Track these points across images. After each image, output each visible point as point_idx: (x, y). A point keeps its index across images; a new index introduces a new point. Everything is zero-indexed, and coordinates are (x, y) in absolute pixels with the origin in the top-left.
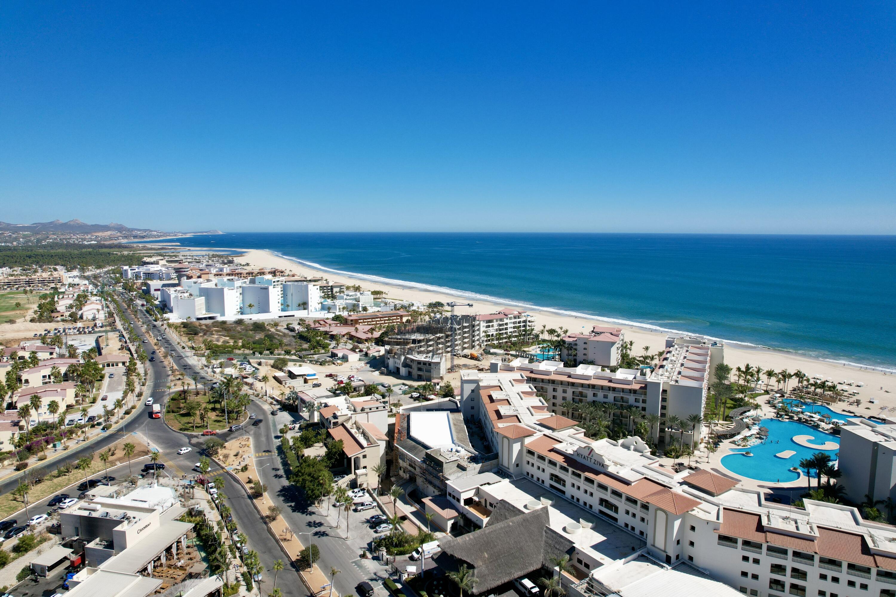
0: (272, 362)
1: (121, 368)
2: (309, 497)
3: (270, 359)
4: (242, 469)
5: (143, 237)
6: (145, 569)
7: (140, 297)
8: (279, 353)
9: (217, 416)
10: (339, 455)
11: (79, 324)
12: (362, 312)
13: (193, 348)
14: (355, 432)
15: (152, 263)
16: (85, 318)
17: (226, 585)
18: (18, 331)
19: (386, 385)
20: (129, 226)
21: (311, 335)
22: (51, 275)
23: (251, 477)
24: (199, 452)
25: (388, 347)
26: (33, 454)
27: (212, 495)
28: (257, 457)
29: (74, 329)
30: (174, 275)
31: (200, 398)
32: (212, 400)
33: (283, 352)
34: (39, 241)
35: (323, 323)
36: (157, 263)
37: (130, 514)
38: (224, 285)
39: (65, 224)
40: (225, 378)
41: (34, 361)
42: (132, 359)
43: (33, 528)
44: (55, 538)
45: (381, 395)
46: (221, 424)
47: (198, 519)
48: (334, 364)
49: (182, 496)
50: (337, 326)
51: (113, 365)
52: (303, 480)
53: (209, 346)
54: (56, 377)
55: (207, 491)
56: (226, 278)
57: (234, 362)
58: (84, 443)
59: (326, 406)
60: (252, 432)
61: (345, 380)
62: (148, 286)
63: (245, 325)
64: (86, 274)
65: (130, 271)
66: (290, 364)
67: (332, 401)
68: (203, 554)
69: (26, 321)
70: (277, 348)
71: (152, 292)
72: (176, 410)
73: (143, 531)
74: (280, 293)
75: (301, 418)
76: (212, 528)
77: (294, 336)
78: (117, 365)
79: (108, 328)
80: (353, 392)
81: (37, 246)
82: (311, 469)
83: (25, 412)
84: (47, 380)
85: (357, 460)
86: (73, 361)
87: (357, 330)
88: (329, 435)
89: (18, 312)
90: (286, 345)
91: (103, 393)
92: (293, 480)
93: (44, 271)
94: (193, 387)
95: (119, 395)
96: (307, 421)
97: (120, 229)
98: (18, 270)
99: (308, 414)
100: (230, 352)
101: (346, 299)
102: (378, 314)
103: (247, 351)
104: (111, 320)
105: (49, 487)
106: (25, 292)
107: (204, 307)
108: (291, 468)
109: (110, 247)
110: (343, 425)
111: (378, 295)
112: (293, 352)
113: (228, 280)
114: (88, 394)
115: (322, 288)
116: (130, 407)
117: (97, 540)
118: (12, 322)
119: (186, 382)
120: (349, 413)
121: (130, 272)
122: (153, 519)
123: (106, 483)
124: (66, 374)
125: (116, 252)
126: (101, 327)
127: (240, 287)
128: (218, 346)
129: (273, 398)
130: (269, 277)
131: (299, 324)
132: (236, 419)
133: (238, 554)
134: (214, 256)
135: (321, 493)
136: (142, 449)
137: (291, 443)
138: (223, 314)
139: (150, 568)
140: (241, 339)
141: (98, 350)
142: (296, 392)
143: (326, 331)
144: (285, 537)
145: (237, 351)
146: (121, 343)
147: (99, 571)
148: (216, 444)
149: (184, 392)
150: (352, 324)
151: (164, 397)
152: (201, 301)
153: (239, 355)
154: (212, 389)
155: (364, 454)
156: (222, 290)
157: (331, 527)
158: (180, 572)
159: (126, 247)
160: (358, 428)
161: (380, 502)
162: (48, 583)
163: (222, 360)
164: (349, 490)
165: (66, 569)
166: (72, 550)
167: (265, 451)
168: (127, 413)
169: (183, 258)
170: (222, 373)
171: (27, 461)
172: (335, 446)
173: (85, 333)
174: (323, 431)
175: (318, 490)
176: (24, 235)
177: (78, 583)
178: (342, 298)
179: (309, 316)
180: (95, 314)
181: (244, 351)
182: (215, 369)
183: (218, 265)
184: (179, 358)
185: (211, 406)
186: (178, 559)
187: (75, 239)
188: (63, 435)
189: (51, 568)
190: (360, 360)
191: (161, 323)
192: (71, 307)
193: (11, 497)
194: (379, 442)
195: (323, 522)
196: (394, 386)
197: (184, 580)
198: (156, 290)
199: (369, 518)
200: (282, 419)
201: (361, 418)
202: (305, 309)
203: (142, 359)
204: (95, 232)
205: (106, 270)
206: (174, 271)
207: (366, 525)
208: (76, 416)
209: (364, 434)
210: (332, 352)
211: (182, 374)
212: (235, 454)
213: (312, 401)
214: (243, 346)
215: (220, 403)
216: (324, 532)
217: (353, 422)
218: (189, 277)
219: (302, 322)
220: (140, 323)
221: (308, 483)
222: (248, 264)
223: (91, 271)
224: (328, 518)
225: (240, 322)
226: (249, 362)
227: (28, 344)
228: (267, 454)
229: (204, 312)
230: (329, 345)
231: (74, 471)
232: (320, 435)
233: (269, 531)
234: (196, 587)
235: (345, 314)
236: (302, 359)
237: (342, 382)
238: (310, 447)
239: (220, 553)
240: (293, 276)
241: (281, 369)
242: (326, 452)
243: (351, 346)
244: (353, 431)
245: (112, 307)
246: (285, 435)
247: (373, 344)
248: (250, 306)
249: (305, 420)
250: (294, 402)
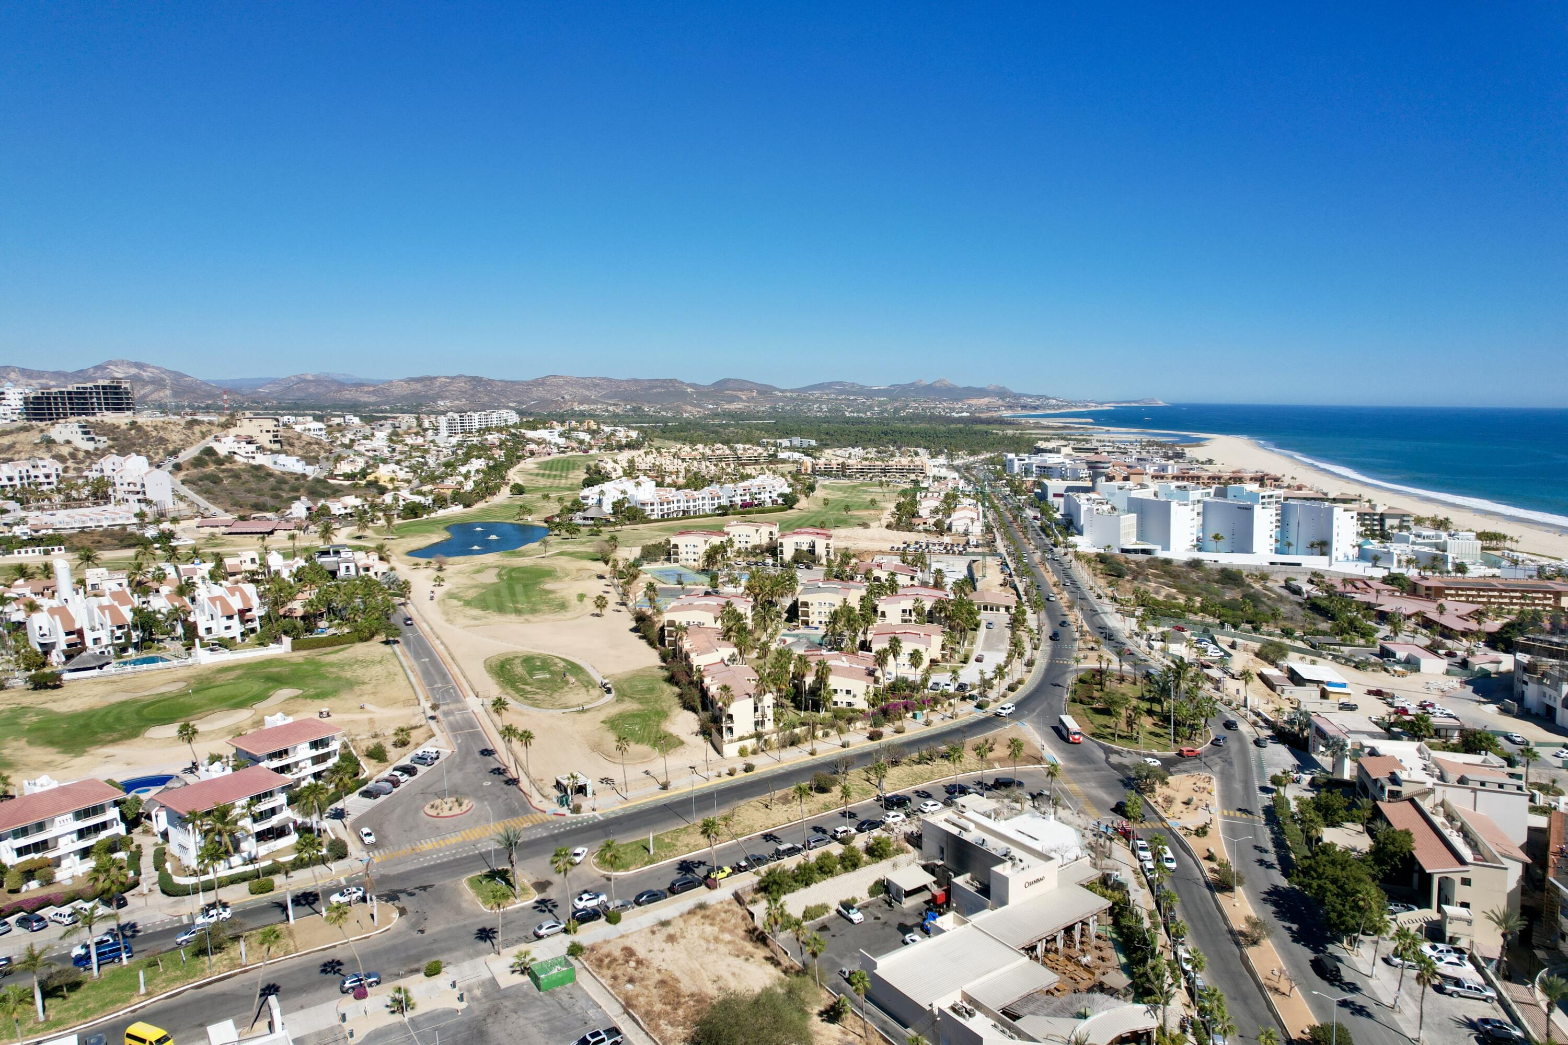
0: (1257, 646)
1: (1003, 617)
2: (1331, 926)
3: (1252, 639)
4: (1197, 831)
5: (1036, 408)
6: (1033, 948)
7: (1032, 505)
8: (1271, 632)
9: (1155, 724)
10: (1401, 860)
11: (946, 539)
12: (1453, 574)
13: (1114, 599)
14: (1443, 824)
15: (1050, 451)
16: (954, 530)
17: (1162, 1029)
18: (872, 540)
19: (1518, 739)
20: (1016, 390)
21: (1335, 606)
22: (912, 461)
23: (1212, 850)
24: (1122, 781)
25: (1524, 658)
26: (889, 721)
27: (1141, 861)
28: (1225, 817)
29: (940, 545)
30: (1085, 472)
31: (1125, 688)
32: (1147, 695)
33: (1278, 631)
34: (896, 410)
35: (1362, 585)
36: (1057, 451)
37: (1016, 852)
38: (1170, 495)
39: (930, 385)
40: (1173, 662)
41: (893, 587)
42: (1019, 604)
43: (888, 829)
44: (914, 853)
45: (1505, 759)
46: (1162, 740)
47: (1117, 895)
48: (1386, 670)
49: (1091, 848)
50: (1393, 595)
51: (992, 609)
52: (1319, 886)
53: (1143, 600)
54: (918, 614)
55: (1133, 851)
56: (1174, 484)
57: (1187, 634)
58: (951, 722)
59: (1373, 753)
60: (1217, 769)
61: (1413, 709)
62: (1044, 488)
63: (1205, 570)
64: (956, 463)
65: (1017, 461)
66: (1292, 655)
67: (1386, 747)
68: (1123, 960)
69: (881, 526)
70: (1267, 622)
71: (1050, 498)
72: (1086, 700)
73: (1033, 886)
74: (1274, 518)
75: (1315, 764)
76: (1140, 920)
77: (1300, 604)
78: (998, 610)
79: (986, 550)
80: (1432, 737)
81: (894, 418)
82: (1339, 872)
83: (881, 659)
84: (907, 617)
85: (1445, 883)
86: (940, 594)
87: (1441, 609)
88: (1378, 814)
89: (872, 512)
90: (1285, 619)
91: (977, 651)
92: (1297, 880)
93: (902, 454)
94: (1115, 665)
95: (1001, 658)
96: (1328, 773)
97: (1002, 394)
98: (872, 452)
99: (1330, 759)
100: (1179, 616)
101: (1414, 543)
102: (1494, 582)
103: (1209, 619)
104: (989, 536)
105: (908, 775)
106: (881, 484)
107: (1134, 530)
108: (1293, 856)
109: (988, 422)
110: (1412, 800)
111: (1494, 542)
112: (1298, 633)
113: (1178, 487)
114: (957, 647)
115: (1361, 516)
116: (1016, 680)
117: (968, 876)
118: (865, 525)
119: (1106, 657)
120: (1430, 782)
121: (1017, 463)
122: (1049, 871)
123: (981, 791)
124: (930, 612)
125: (996, 430)
126: (977, 546)
127: (1199, 501)
128: (1157, 603)
129: (1258, 715)
130: (1254, 487)
131: (1311, 582)
132: (1189, 739)
133: (1183, 983)
134: (1150, 444)
135: (1359, 925)
136: (1032, 752)
137: (1294, 807)
138: (1166, 547)
139: (1040, 950)
140: (1198, 595)
141: (970, 581)
142: (1306, 712)
143: (1369, 603)
144: (1277, 986)
145: (1191, 617)
146: (1003, 576)
147: (969, 924)
148: (1152, 774)
149: (1100, 672)
150: (1428, 596)
151: (1068, 675)
152: (1129, 521)
153: (1195, 624)
154: (1148, 676)
155: (1466, 875)
156: (1168, 504)
157: (1379, 1004)
158: (1086, 975)
159: (1010, 423)
160: (1450, 817)
161: (1504, 994)
162: (904, 914)
163: (1166, 629)
164: (1422, 941)
165: (927, 902)
166: (935, 879)
167: (1240, 810)
168: (1011, 688)
169: (1098, 444)
170: (1164, 650)
171: (881, 729)
172: (1394, 839)
173: (954, 553)
174: (1366, 802)
175: (1353, 917)
176: (880, 402)
177: (940, 931)
178: (1405, 540)
179: (1332, 569)
180: (968, 526)
181: (1203, 617)
182: (1152, 642)
183: (1158, 460)
184: (1092, 614)
185: (1145, 705)
186: (1083, 951)
187: (941, 408)
188: (924, 703)
189: (909, 894)
190: (1448, 673)
191: (1063, 551)
192: (936, 511)
193: (864, 775)
194: (1507, 862)
195: (1359, 984)
196: (1539, 744)
197: (1090, 990)
198: (1055, 495)
199: (1475, 1019)
200: (1277, 758)
201: (1459, 799)
202: (1323, 554)
203: (1035, 606)
204: (968, 399)
205: (981, 457)
206: (1086, 467)
207: (1467, 1031)
208: (941, 678)
209: (1464, 832)
210: (1382, 647)
211: (1096, 642)
212: (1185, 800)
213: (1342, 736)
214: (1203, 609)
215: (1160, 702)
216: (1361, 1007)
217: (1438, 801)
218: (1110, 479)
219: (1316, 578)
220: (1031, 547)
221: (1329, 897)
222: (1210, 462)
223: (963, 459)
224: (1371, 982)
225: (1195, 564)
226: (1212, 638)
227: (885, 560)
228: (1244, 816)
229: (1134, 540)
230: (1376, 631)
231: (939, 761)
232: (1358, 808)
233: (1245, 961)
234: (1112, 1011)
235: (1412, 573)
236: (1316, 650)
237: (1404, 711)
238: (1334, 826)
239: (1153, 969)
240: (1300, 488)
241: (1273, 663)
242: (1371, 846)
243: (1428, 642)
244: (1439, 820)
245: (990, 517)
246: (1281, 789)
247: (1481, 644)
248: (1216, 537)
249: (1324, 770)
250: (1302, 730)
